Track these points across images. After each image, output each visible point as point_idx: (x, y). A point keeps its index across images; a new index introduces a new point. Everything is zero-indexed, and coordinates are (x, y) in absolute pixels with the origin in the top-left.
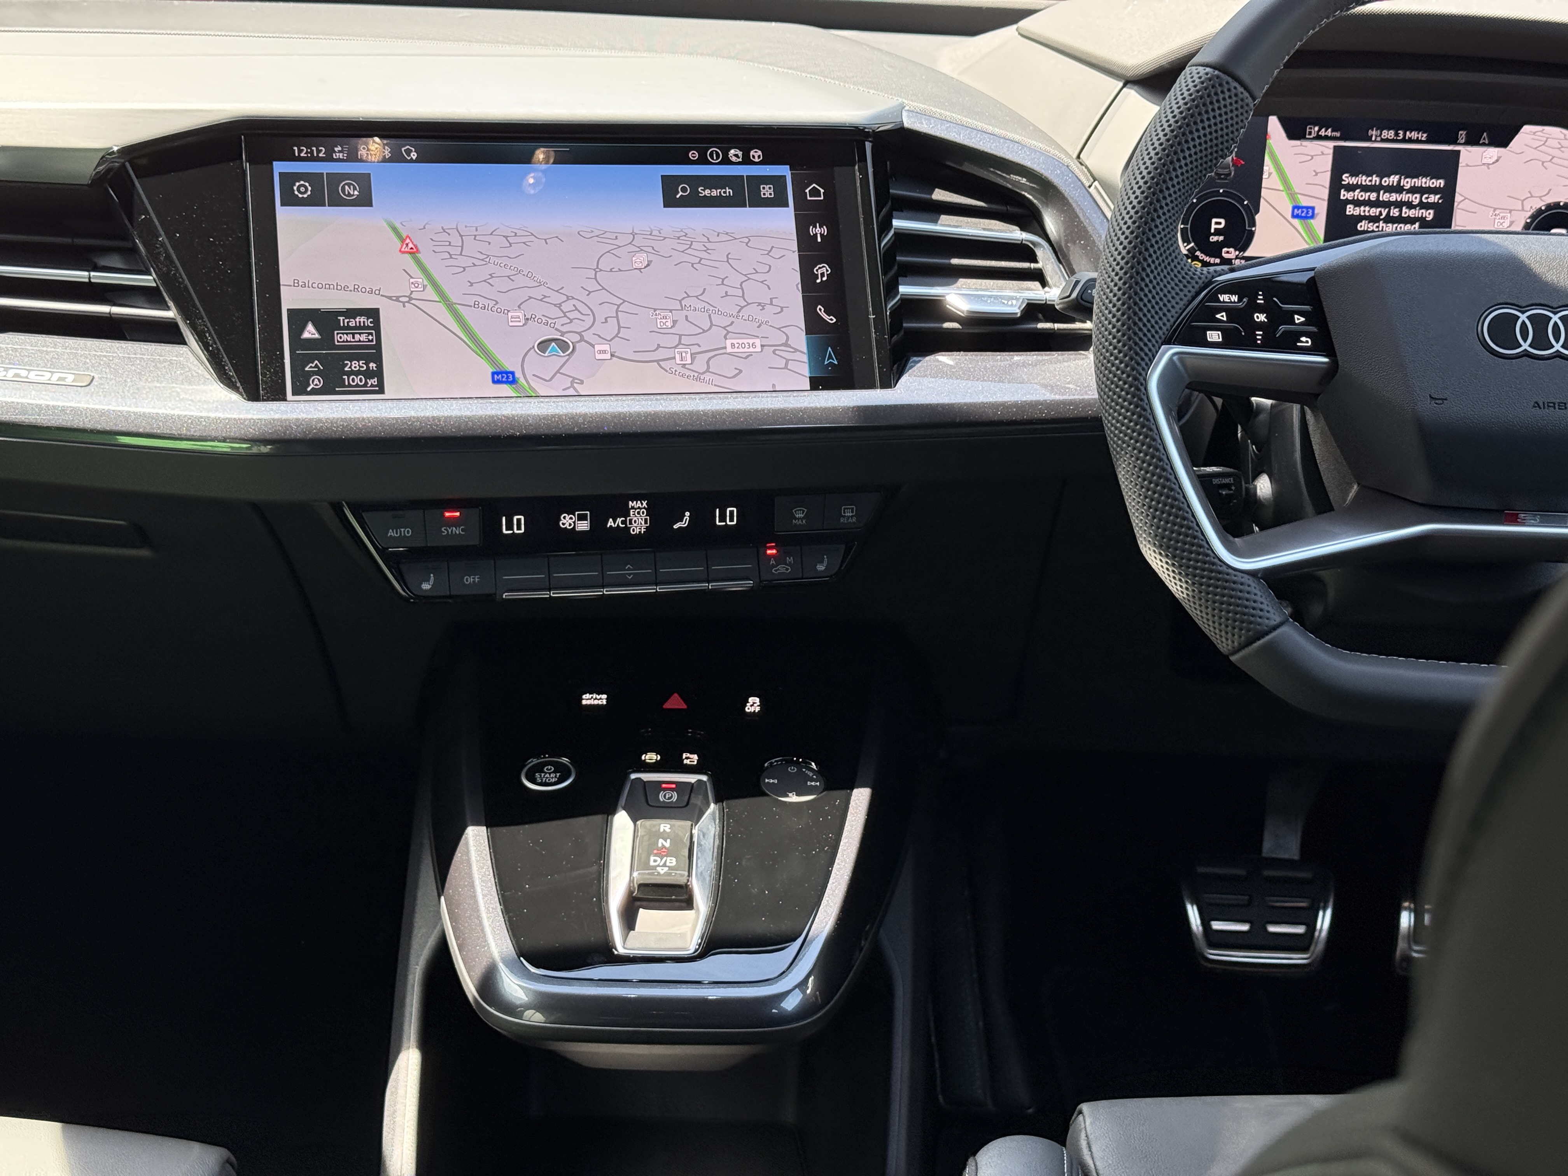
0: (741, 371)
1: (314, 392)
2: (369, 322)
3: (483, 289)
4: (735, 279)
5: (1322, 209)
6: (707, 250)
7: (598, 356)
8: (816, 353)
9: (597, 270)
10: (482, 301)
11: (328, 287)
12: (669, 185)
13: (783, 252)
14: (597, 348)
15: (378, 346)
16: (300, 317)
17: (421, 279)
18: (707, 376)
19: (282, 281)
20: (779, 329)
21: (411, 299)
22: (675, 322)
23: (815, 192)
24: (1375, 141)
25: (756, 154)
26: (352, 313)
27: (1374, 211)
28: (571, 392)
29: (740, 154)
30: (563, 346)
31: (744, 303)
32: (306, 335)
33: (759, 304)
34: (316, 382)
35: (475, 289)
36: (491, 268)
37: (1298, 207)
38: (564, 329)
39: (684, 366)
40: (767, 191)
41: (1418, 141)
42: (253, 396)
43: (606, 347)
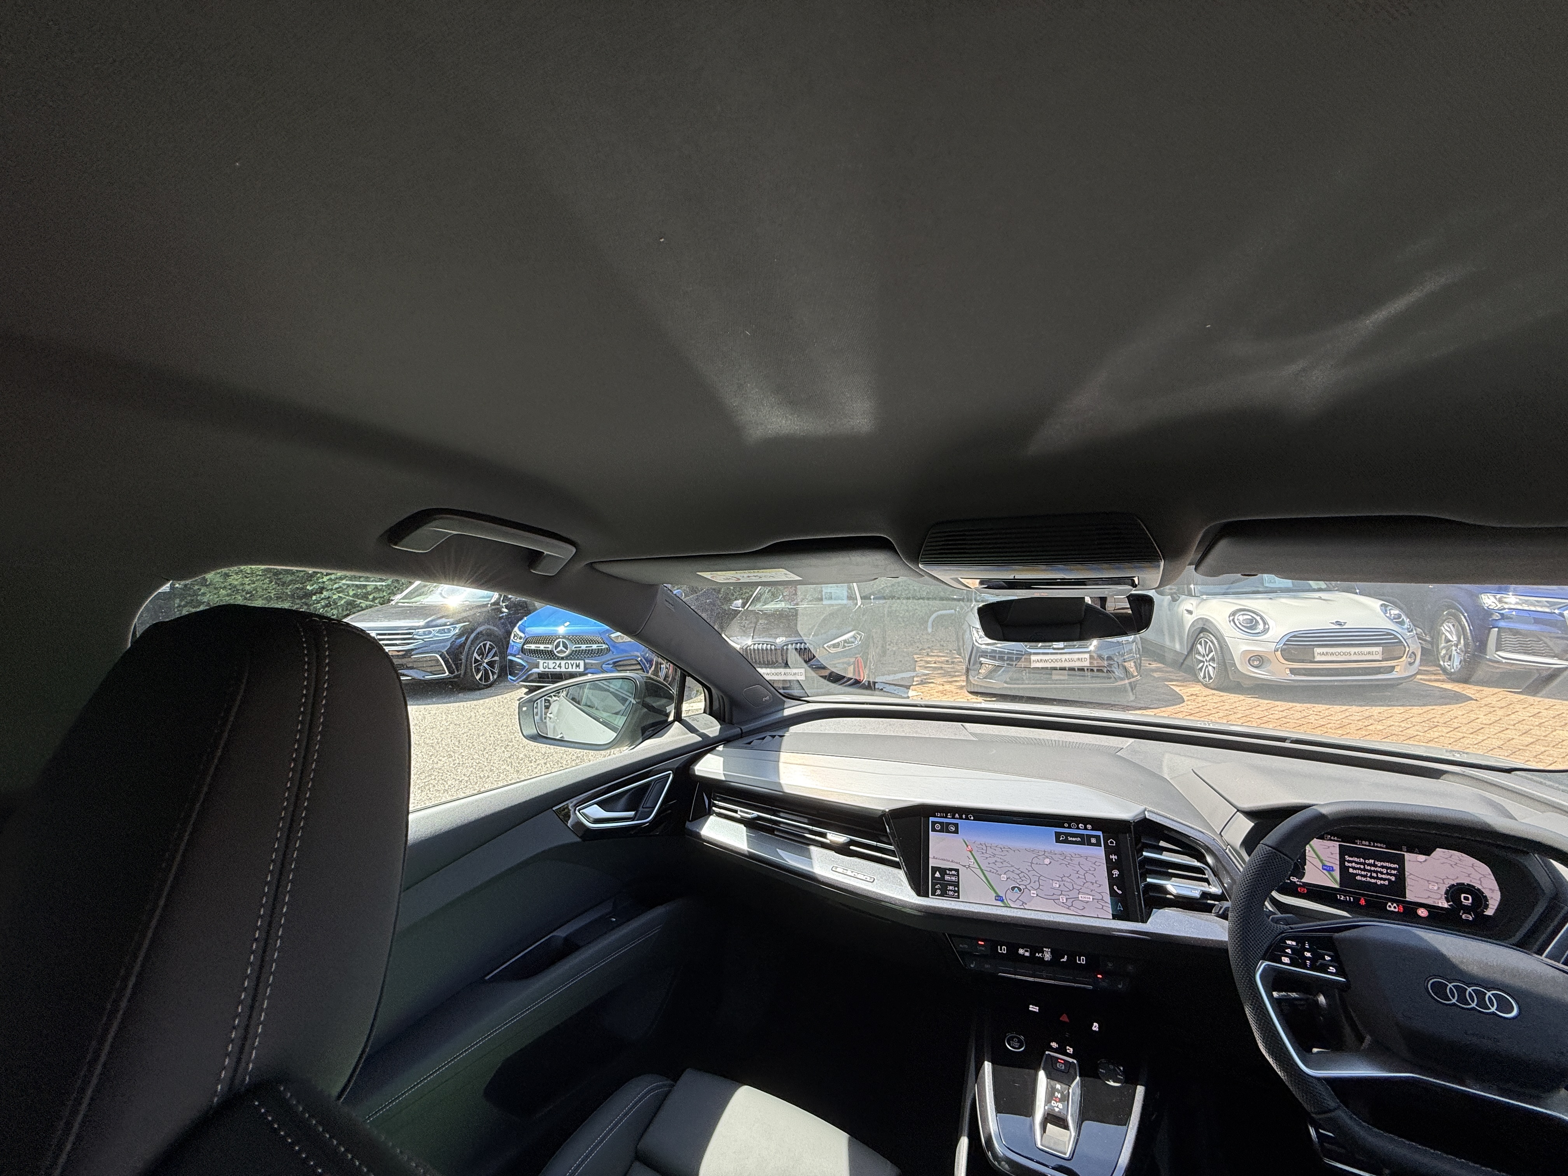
0: (1085, 908)
1: (937, 895)
2: (956, 873)
3: (992, 865)
4: (1082, 872)
5: (1337, 868)
6: (1071, 860)
7: (1032, 895)
8: (1114, 905)
9: (1032, 863)
10: (992, 870)
11: (944, 860)
12: (1058, 835)
13: (1099, 864)
14: (1032, 892)
15: (958, 882)
16: (935, 869)
17: (973, 860)
18: (1072, 908)
19: (930, 856)
20: (1099, 893)
21: (969, 866)
22: (1060, 886)
23: (1112, 842)
24: (1359, 845)
25: (1089, 827)
26: (951, 870)
27: (1363, 873)
28: (1022, 907)
29: (1083, 826)
30: (1020, 890)
31: (1085, 881)
32: (936, 875)
33: (1091, 882)
34: (938, 892)
35: (990, 865)
36: (995, 859)
37: (1325, 866)
38: (1020, 883)
39: (1063, 903)
40: (1093, 841)
41: (1381, 847)
42: (919, 894)
43: (1035, 892)
